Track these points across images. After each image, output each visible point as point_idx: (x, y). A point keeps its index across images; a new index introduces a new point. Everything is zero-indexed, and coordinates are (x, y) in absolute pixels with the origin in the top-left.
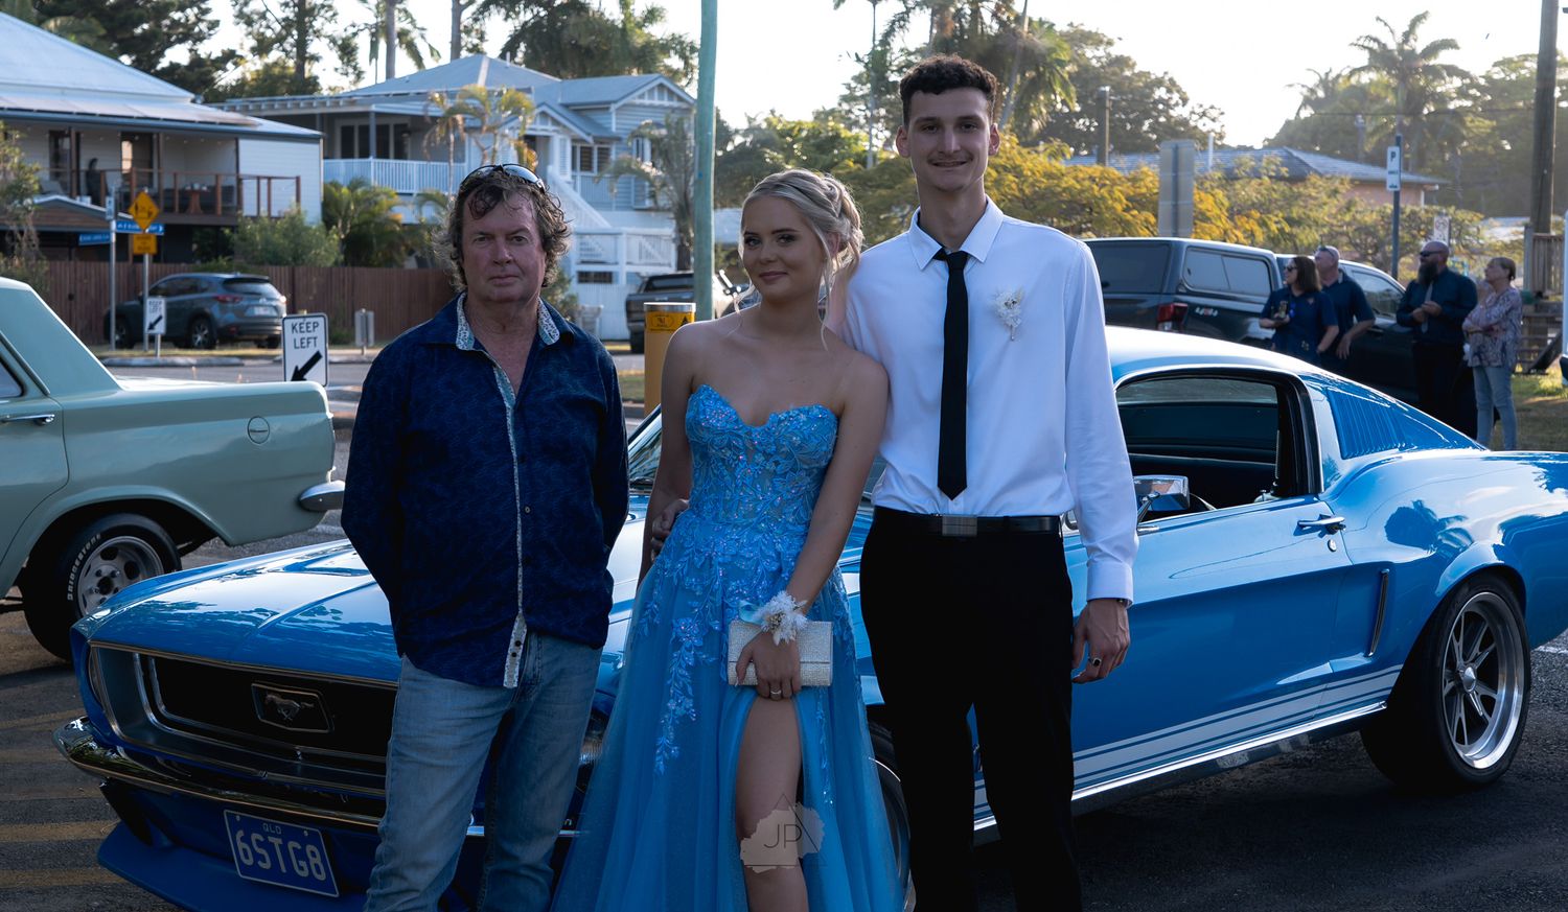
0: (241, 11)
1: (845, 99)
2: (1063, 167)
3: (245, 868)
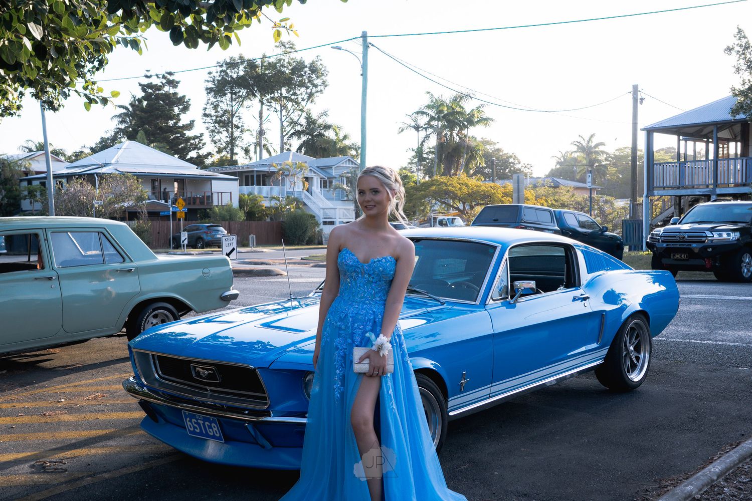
0: (212, 139)
2: (481, 183)
3: (190, 432)
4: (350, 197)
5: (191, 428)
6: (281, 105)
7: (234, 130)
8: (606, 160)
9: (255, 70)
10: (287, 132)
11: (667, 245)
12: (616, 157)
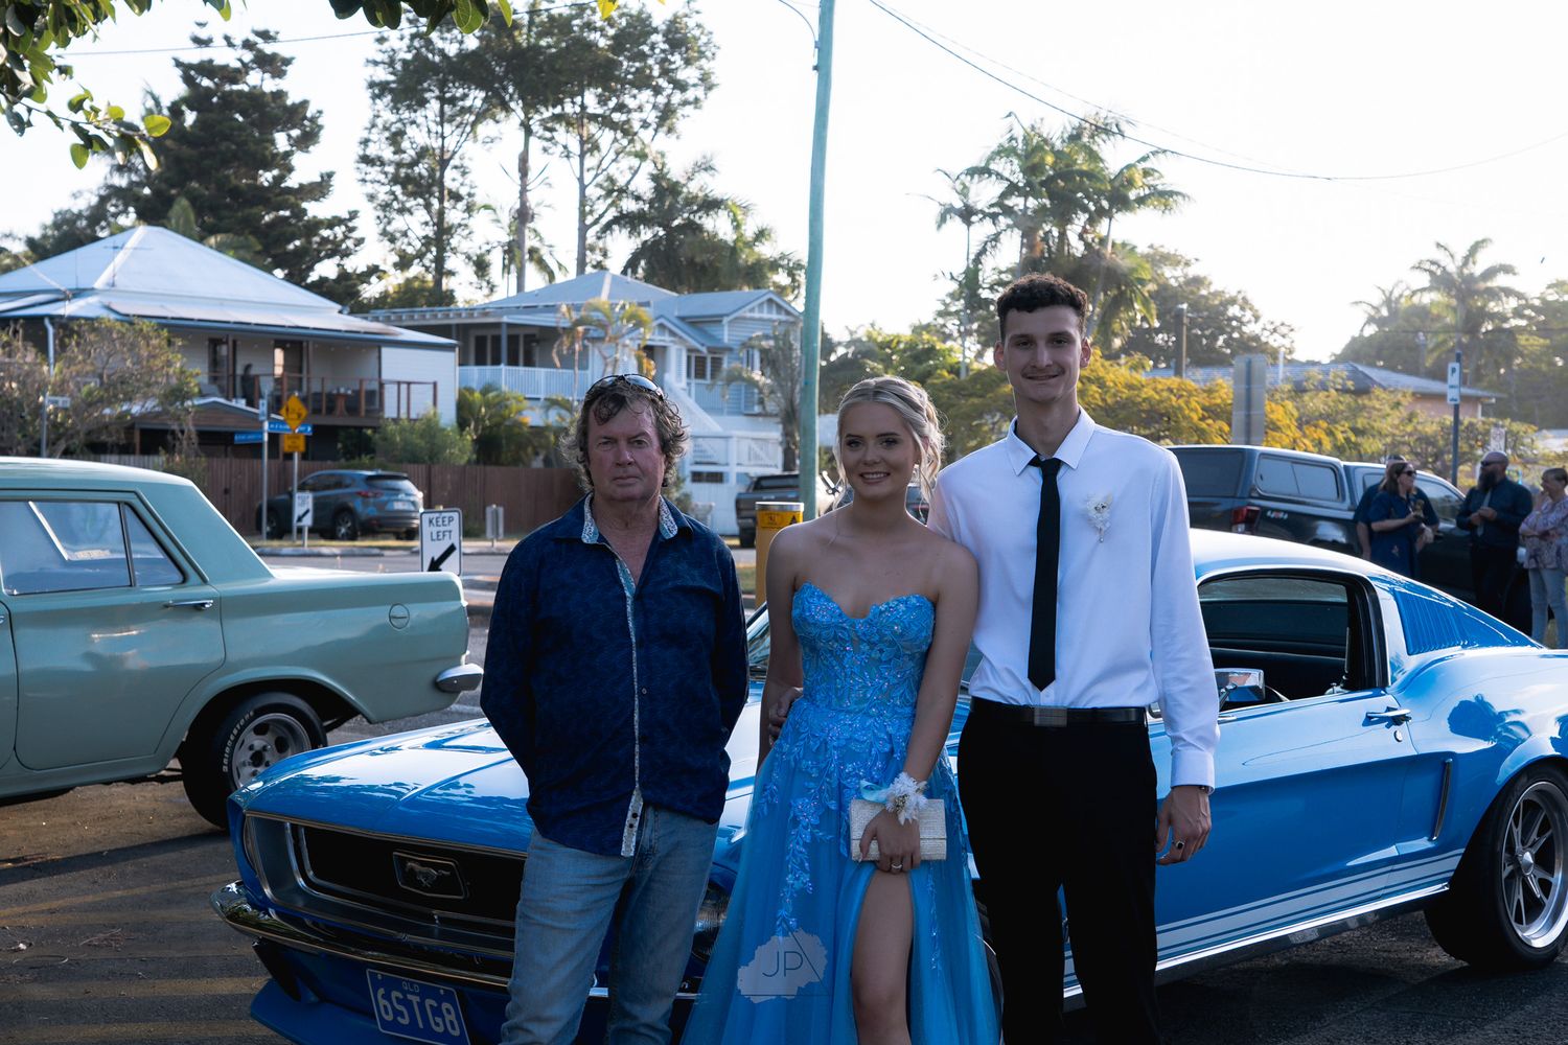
0: (384, 229)
1: (941, 314)
2: (1143, 378)
3: (385, 1023)
4: (771, 407)
5: (387, 1013)
6: (581, 137)
7: (446, 204)
8: (1518, 313)
9: (511, 37)
10: (596, 216)
12: (1547, 307)
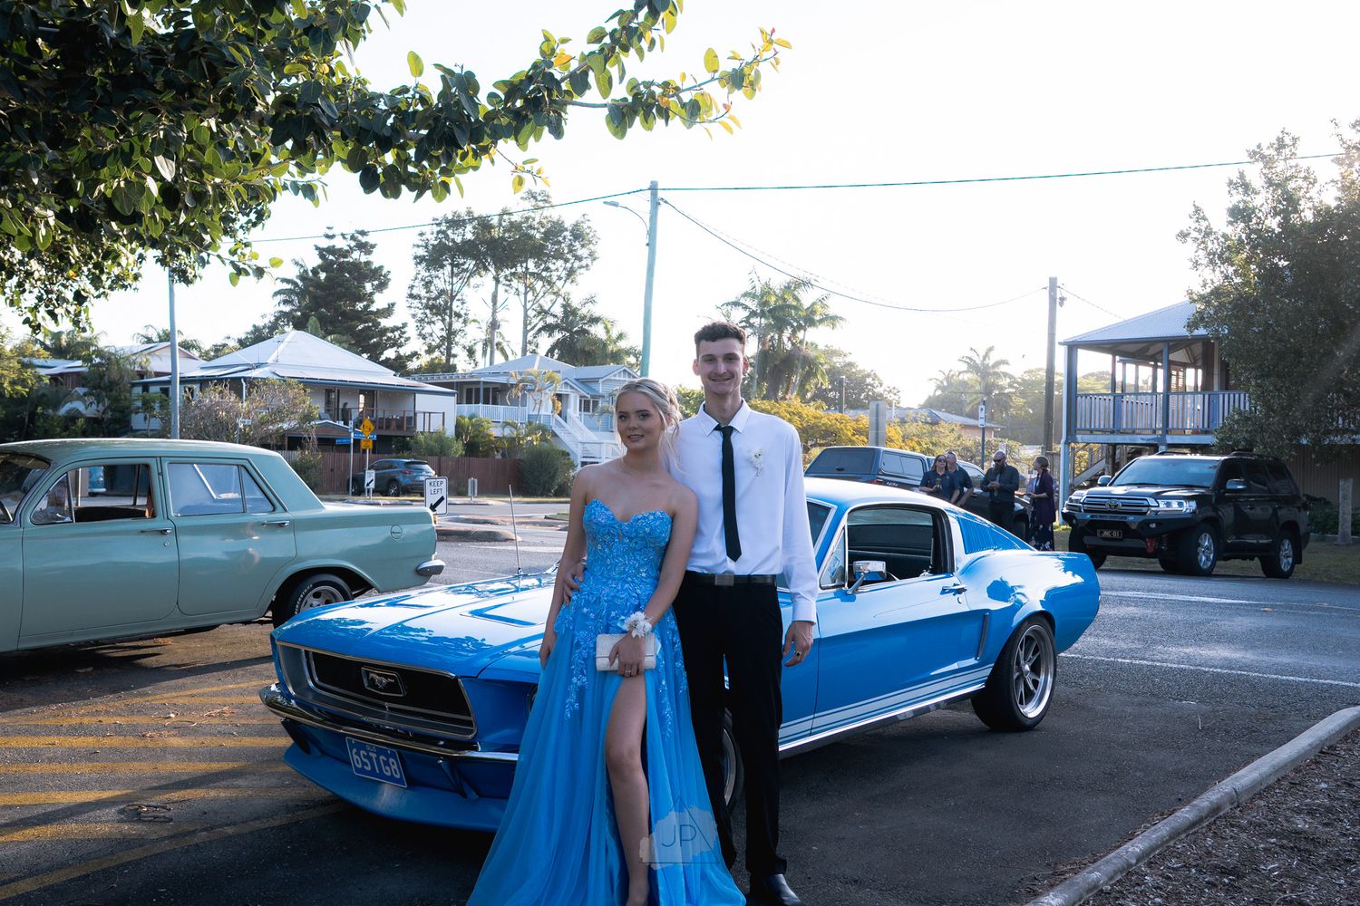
0: (420, 333)
2: (822, 414)
3: (357, 769)
5: (358, 763)
6: (526, 284)
7: (453, 319)
8: (1010, 386)
9: (490, 233)
10: (532, 325)
11: (1092, 516)
12: (1024, 383)
